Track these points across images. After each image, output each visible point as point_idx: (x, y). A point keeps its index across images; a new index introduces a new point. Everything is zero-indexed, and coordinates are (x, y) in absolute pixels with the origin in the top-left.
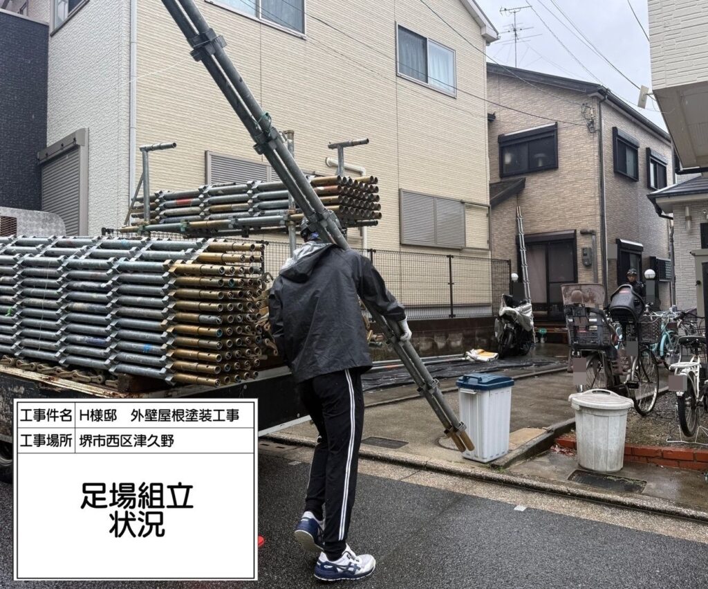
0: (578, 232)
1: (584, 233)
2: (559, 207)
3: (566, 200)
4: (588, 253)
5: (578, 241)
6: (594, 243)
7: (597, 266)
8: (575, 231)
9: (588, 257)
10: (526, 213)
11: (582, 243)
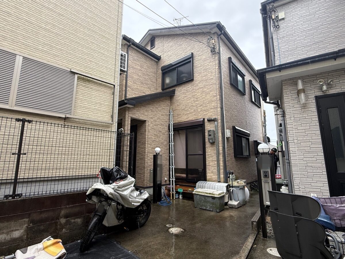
0: (206, 120)
1: (209, 121)
2: (194, 104)
3: (199, 99)
4: (212, 134)
5: (206, 126)
6: (217, 127)
7: (219, 143)
8: (204, 119)
9: (212, 137)
10: (175, 110)
11: (209, 127)
